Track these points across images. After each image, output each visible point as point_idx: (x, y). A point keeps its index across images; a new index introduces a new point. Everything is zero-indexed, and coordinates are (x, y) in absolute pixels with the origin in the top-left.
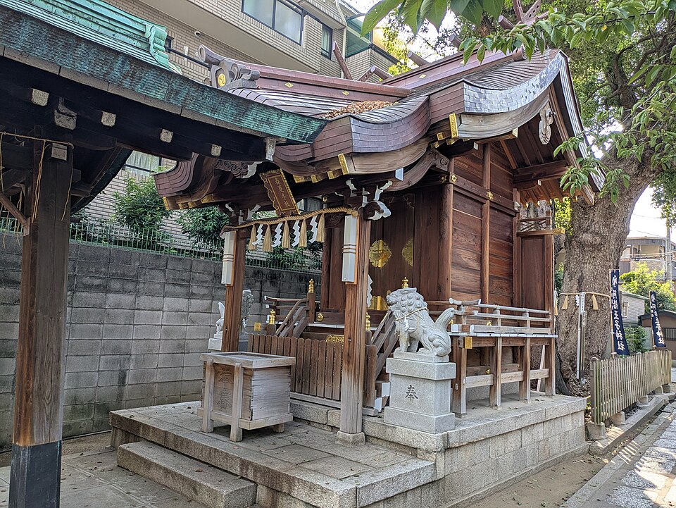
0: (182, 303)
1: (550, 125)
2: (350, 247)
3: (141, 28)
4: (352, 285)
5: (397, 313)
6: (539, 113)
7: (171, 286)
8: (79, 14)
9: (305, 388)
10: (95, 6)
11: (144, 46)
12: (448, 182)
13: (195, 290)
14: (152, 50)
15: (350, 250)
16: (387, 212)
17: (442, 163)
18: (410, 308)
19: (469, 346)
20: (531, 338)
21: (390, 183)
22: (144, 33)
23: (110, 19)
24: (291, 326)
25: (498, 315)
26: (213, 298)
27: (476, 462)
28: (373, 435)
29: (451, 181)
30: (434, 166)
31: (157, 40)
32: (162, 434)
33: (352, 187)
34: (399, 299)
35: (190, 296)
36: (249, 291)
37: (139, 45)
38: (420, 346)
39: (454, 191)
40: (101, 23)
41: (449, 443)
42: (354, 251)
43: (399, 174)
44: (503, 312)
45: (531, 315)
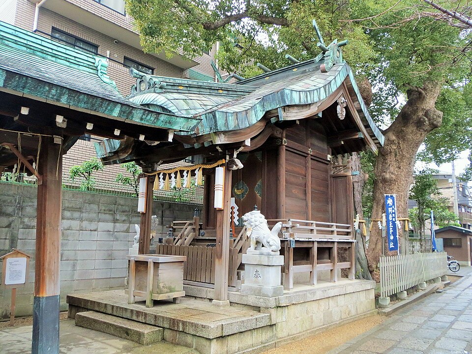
0: (110, 226)
1: (345, 108)
2: (219, 186)
3: (93, 61)
4: (220, 210)
5: (248, 226)
6: (336, 101)
7: (103, 215)
8: (59, 57)
9: (193, 278)
10: (67, 51)
11: (94, 72)
12: (282, 145)
13: (118, 217)
14: (100, 74)
15: (219, 188)
16: (241, 166)
17: (278, 133)
18: (256, 223)
19: (293, 245)
20: (338, 242)
21: (242, 148)
22: (94, 63)
23: (75, 57)
24: (183, 239)
25: (314, 227)
26: (130, 223)
27: (298, 316)
28: (235, 302)
29: (283, 143)
30: (272, 135)
31: (102, 68)
32: (103, 306)
33: (220, 150)
34: (249, 218)
35: (115, 221)
36: (156, 216)
37: (92, 71)
38: (263, 246)
39: (286, 150)
40: (71, 61)
41: (279, 303)
42: (222, 189)
43: (248, 143)
44: (317, 225)
45: (337, 227)
